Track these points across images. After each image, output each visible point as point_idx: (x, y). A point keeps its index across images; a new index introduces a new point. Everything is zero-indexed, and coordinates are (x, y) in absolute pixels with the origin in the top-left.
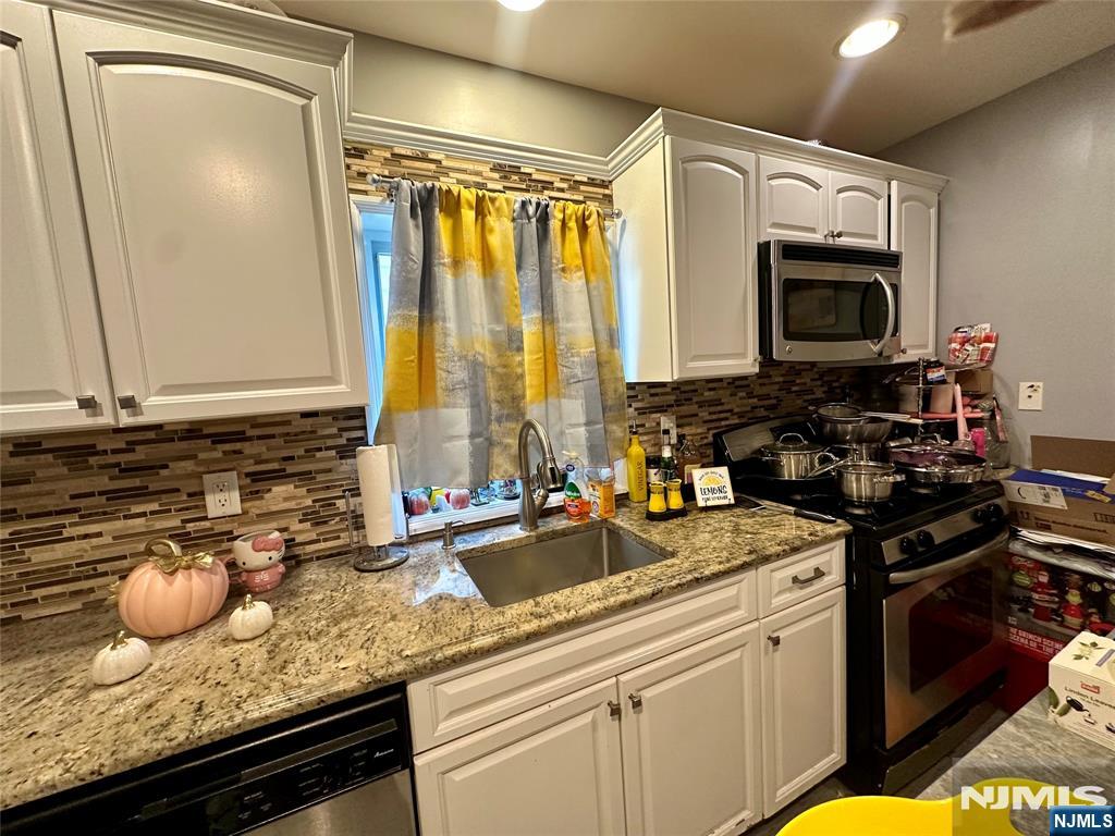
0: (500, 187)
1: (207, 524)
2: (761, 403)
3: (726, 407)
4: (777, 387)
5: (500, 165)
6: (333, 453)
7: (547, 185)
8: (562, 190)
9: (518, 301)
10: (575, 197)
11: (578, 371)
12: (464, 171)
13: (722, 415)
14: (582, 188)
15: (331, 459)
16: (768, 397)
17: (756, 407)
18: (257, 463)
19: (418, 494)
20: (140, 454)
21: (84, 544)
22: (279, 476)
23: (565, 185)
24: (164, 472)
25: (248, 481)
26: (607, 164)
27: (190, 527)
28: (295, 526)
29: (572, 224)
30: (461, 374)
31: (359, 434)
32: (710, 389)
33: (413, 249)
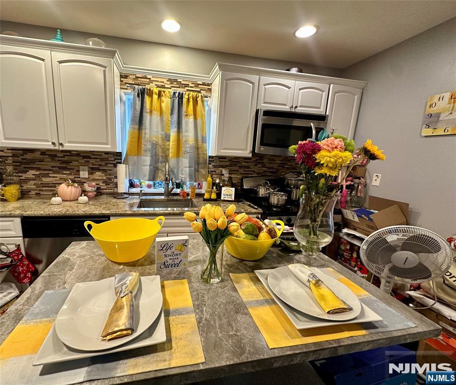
0: (169, 86)
1: (80, 179)
2: (269, 170)
3: (251, 170)
4: (277, 165)
5: (170, 79)
6: (112, 165)
7: (187, 85)
8: (192, 87)
9: (169, 125)
10: (197, 90)
11: (188, 150)
12: (158, 81)
13: (250, 172)
14: (200, 86)
15: (112, 167)
16: (272, 168)
17: (266, 171)
18: (93, 165)
19: (136, 181)
20: (66, 158)
21: (53, 179)
22: (98, 170)
23: (193, 85)
24: (71, 164)
25: (90, 169)
26: (209, 78)
27: (76, 179)
28: (101, 184)
29: (191, 100)
30: (149, 146)
31: (120, 161)
32: (245, 162)
33: (137, 107)
